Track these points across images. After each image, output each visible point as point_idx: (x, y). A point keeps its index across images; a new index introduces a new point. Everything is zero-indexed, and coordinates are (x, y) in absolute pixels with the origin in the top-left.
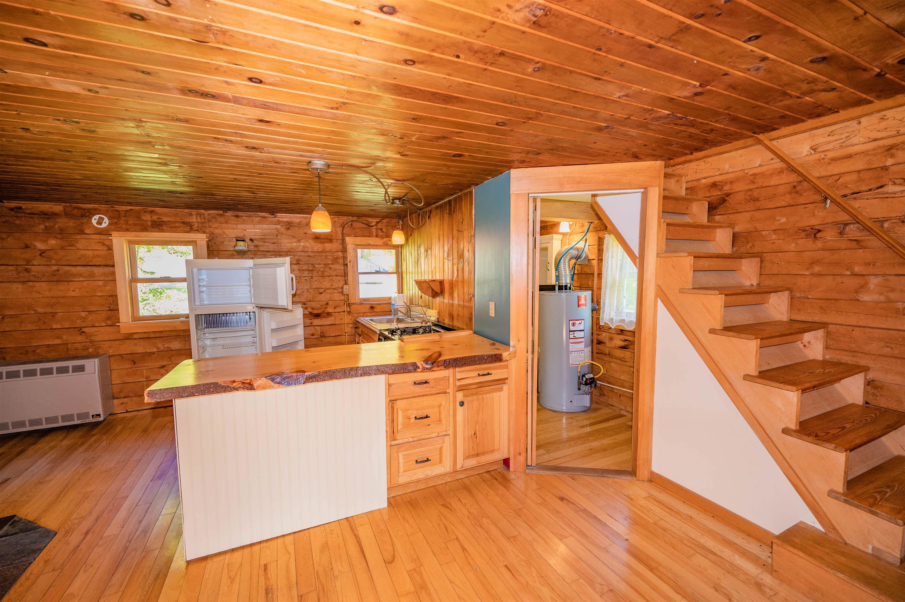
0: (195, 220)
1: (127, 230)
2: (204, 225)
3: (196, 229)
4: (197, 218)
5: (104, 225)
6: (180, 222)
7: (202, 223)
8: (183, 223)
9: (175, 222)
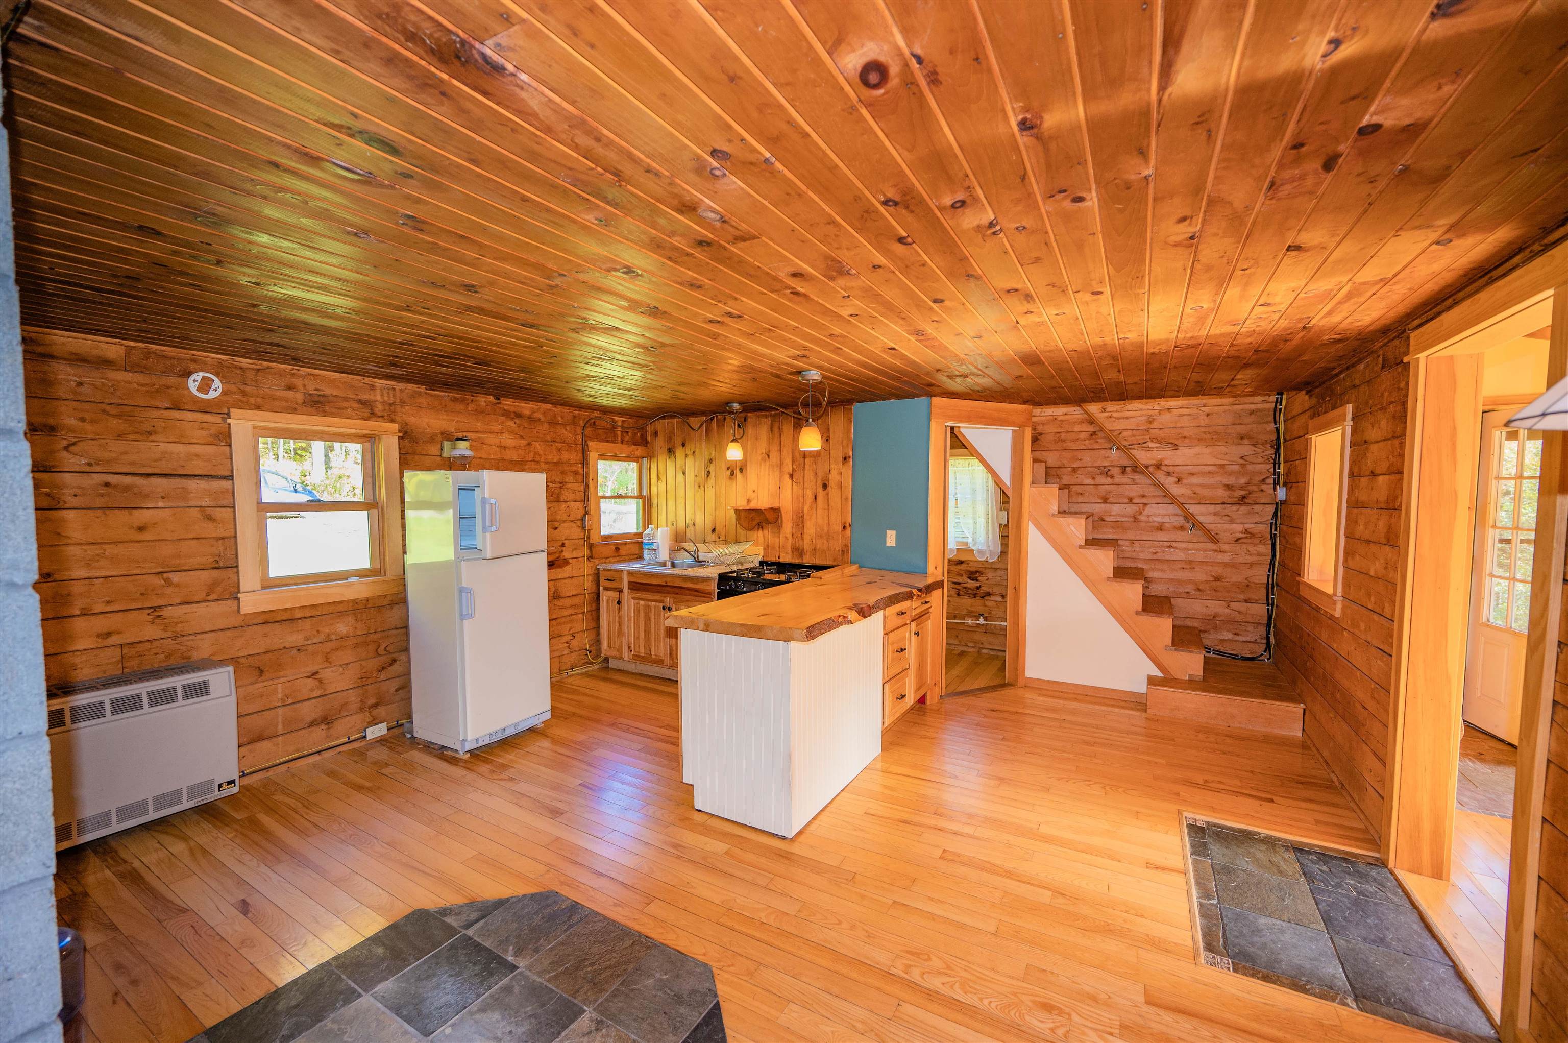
0: (379, 398)
1: (258, 408)
2: (392, 408)
3: (380, 414)
4: (382, 395)
5: (212, 395)
6: (354, 400)
7: (391, 405)
8: (360, 402)
9: (346, 399)
